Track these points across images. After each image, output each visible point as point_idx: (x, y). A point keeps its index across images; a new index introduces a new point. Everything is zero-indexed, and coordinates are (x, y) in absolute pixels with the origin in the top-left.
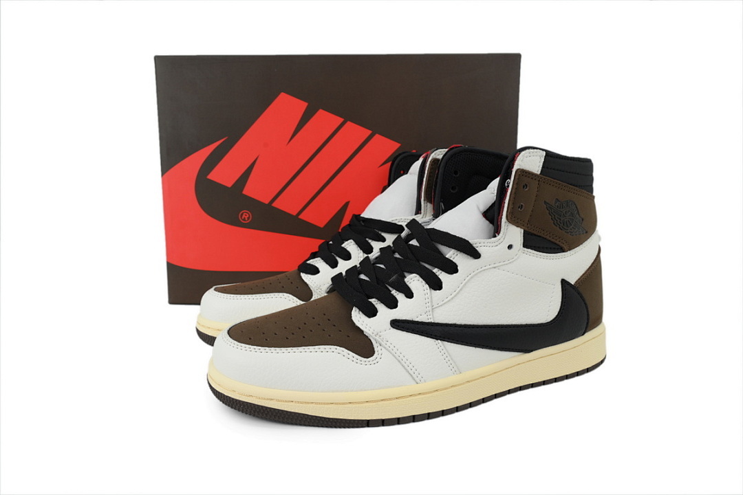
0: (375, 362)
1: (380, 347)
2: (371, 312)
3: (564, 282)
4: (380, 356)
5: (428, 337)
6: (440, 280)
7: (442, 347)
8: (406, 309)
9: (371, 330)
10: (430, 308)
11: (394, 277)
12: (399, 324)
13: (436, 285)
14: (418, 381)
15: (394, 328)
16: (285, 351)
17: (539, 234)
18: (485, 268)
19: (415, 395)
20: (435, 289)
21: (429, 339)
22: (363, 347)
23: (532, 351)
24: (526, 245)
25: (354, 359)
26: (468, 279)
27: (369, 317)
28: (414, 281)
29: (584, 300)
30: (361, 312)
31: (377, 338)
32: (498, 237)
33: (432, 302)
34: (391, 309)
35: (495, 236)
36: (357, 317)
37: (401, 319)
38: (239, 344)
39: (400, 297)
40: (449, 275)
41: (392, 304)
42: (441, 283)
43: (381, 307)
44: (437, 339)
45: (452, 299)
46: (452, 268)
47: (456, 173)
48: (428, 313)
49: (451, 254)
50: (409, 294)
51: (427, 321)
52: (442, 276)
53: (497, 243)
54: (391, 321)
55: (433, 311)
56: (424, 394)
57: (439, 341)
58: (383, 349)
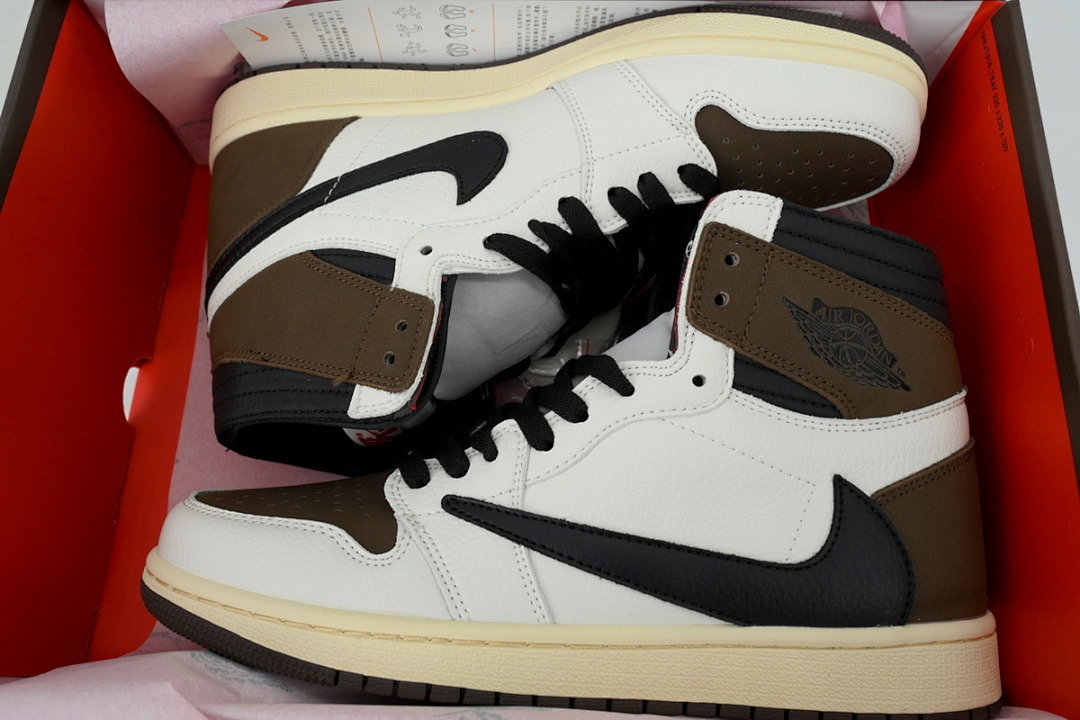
1: (406, 541)
2: (418, 479)
5: (502, 536)
6: (552, 434)
9: (406, 511)
10: (521, 485)
12: (457, 504)
13: (541, 439)
14: (456, 616)
15: (445, 510)
20: (539, 448)
22: (379, 534)
25: (352, 552)
27: (412, 486)
28: (508, 433)
30: (404, 480)
31: (409, 524)
32: (673, 358)
33: (526, 472)
34: (453, 476)
35: (667, 357)
36: (394, 487)
37: (463, 496)
39: (476, 459)
40: (569, 425)
41: (458, 469)
42: (553, 437)
43: (438, 473)
44: (519, 543)
46: (577, 412)
48: (514, 493)
49: (582, 386)
50: (491, 454)
52: (558, 425)
53: (669, 371)
55: (524, 490)
57: (523, 547)
58: (412, 543)
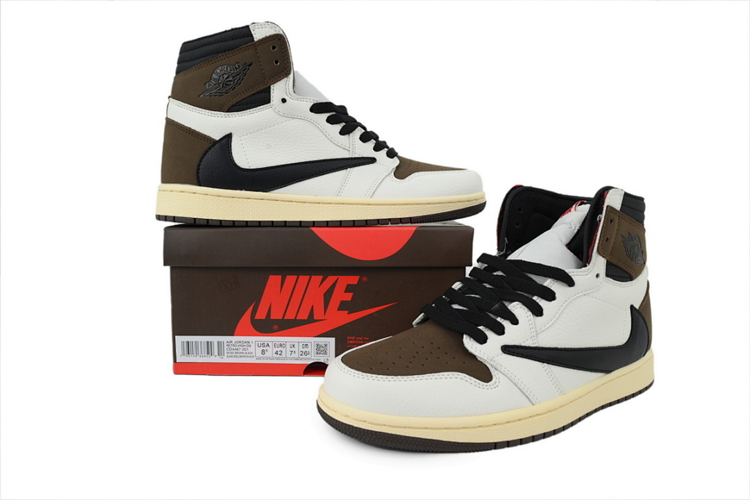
0: (495, 386)
1: (496, 372)
2: (482, 339)
3: (632, 307)
4: (498, 381)
5: (536, 360)
6: (540, 306)
7: (549, 370)
8: (513, 334)
9: (486, 356)
10: (535, 334)
11: (497, 305)
12: (510, 349)
13: (538, 311)
14: (534, 402)
15: (505, 353)
16: (412, 379)
17: (617, 264)
18: (577, 295)
19: (533, 416)
20: (537, 316)
21: (537, 362)
22: (482, 373)
23: (611, 371)
24: (607, 275)
25: (476, 384)
26: (564, 305)
27: (481, 344)
28: (517, 308)
29: (646, 325)
30: (472, 339)
31: (492, 363)
32: (588, 267)
33: (535, 328)
34: (499, 335)
35: (586, 266)
36: (469, 343)
37: (510, 344)
38: (364, 374)
39: (506, 324)
40: (548, 302)
41: (500, 331)
42: (542, 309)
43: (489, 334)
44: (544, 362)
45: (552, 324)
46: (550, 296)
47: (520, 210)
48: (533, 338)
49: (549, 283)
50: (515, 321)
51: (533, 346)
52: (542, 303)
53: (587, 273)
54: (502, 347)
55: (537, 336)
56: (540, 415)
57: (545, 364)
58: (500, 374)
